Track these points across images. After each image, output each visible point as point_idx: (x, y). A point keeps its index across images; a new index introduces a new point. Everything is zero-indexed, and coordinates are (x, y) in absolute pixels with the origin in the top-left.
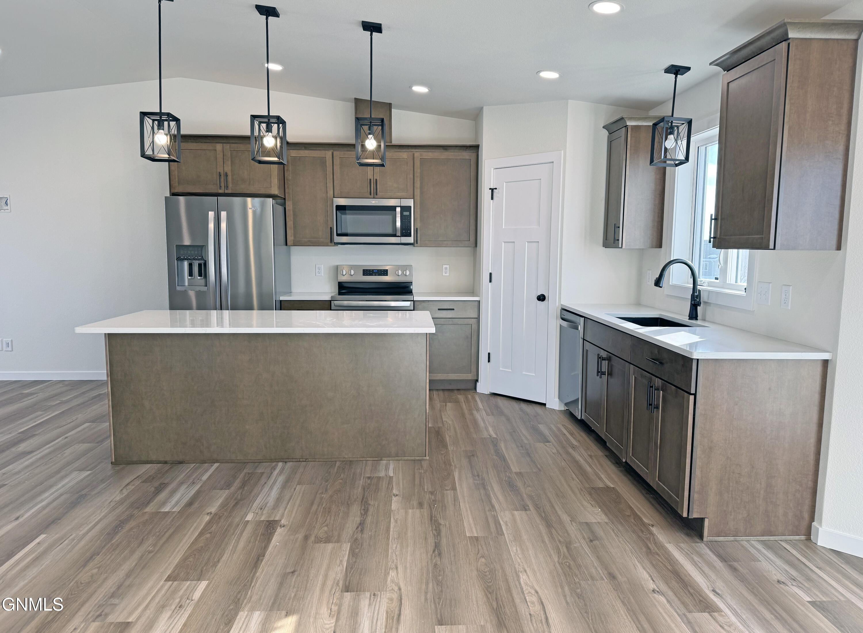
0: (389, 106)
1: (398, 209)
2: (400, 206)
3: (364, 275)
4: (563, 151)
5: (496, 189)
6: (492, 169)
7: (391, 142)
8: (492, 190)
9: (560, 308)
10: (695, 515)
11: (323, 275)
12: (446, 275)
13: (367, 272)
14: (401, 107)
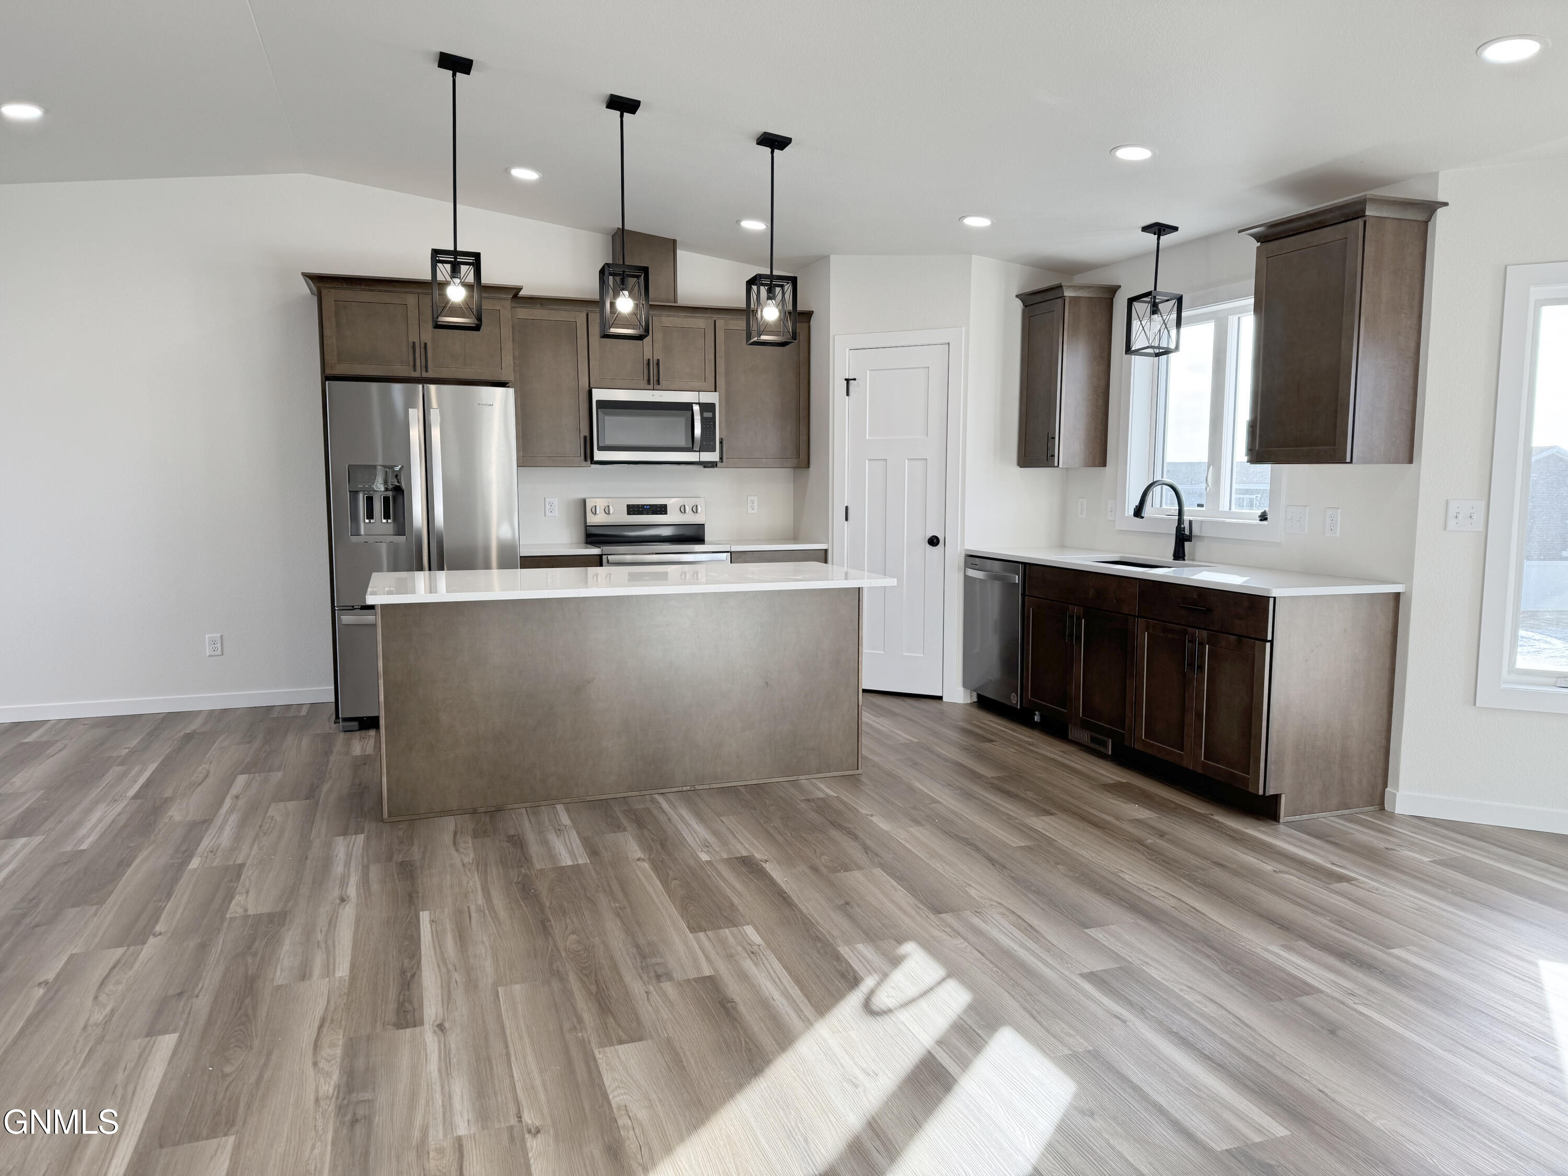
0: (671, 246)
1: (696, 408)
2: (699, 404)
3: (629, 513)
4: (964, 328)
5: (855, 379)
6: (847, 349)
7: (675, 301)
8: (847, 380)
9: (963, 556)
10: (1271, 791)
11: (557, 514)
12: (753, 511)
13: (633, 510)
14: (696, 247)
